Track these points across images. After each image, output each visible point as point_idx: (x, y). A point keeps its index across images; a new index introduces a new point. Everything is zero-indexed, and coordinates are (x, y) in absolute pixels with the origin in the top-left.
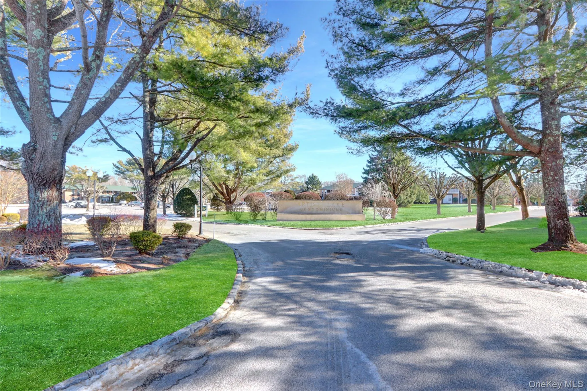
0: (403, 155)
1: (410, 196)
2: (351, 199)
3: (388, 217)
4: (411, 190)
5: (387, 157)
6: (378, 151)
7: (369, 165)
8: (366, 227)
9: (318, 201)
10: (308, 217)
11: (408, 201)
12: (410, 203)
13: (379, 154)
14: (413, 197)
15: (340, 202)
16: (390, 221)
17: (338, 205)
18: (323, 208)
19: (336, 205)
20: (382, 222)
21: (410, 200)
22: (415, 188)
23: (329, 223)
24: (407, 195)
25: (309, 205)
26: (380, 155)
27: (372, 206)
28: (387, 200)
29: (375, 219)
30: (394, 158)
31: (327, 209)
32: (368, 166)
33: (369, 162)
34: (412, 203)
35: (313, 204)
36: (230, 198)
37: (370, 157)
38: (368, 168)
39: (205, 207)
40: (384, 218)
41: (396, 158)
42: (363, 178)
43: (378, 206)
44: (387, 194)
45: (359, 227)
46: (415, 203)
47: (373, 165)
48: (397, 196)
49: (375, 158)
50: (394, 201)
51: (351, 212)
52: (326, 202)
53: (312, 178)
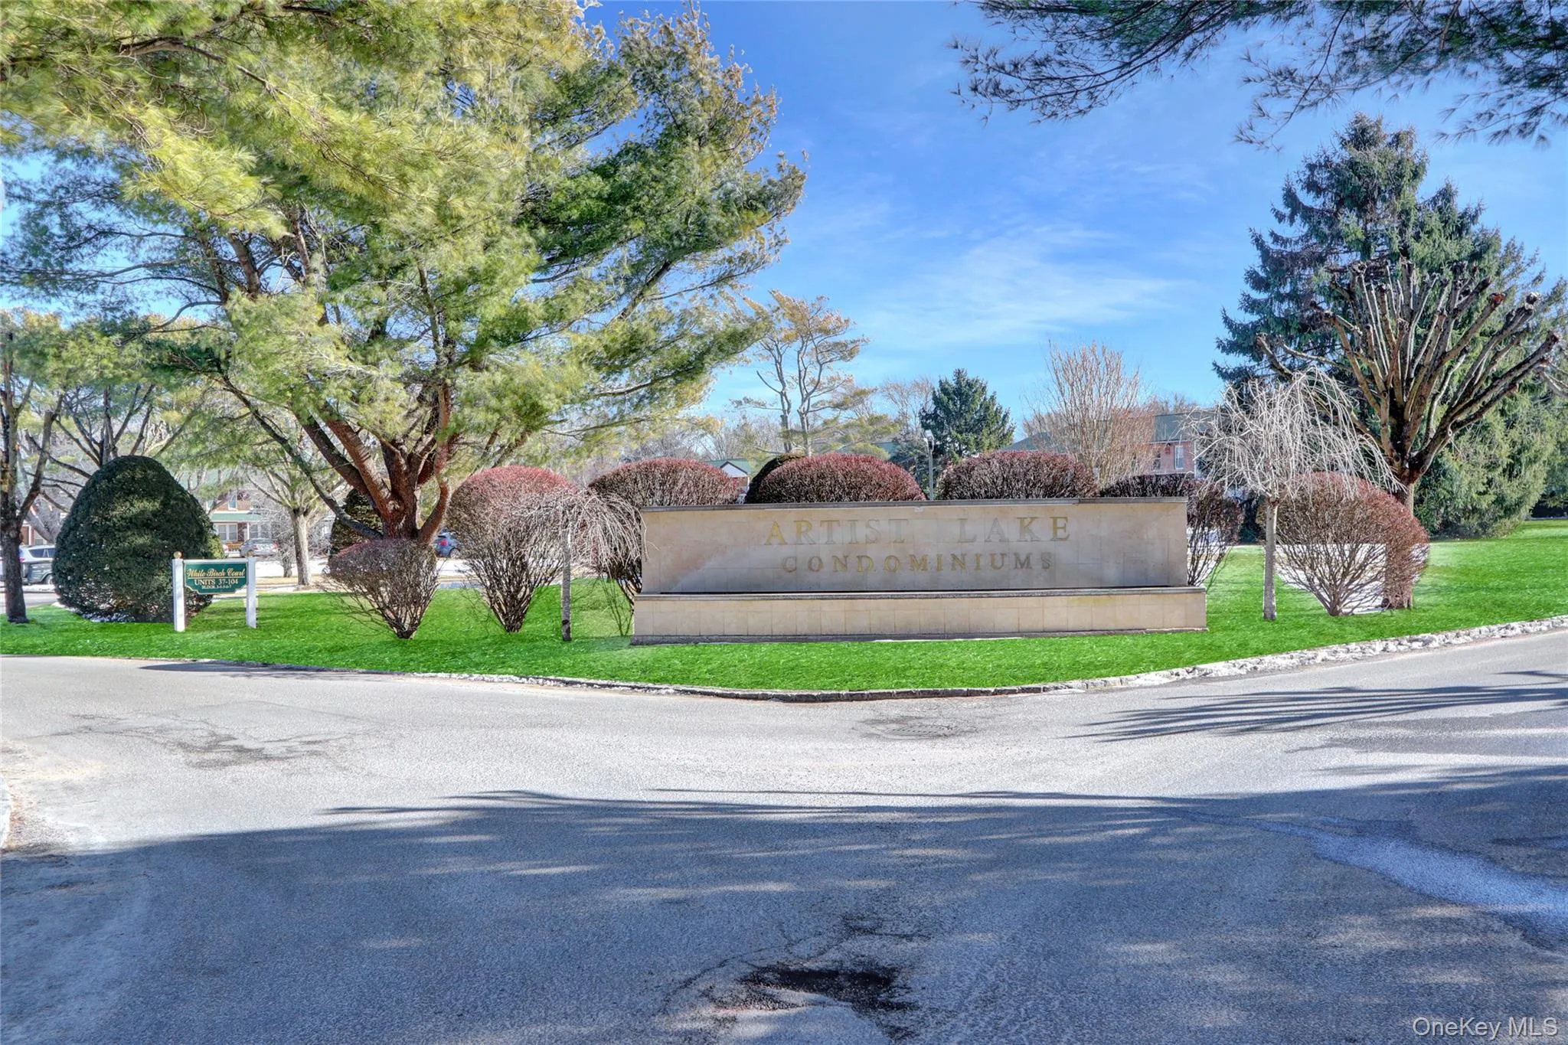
0: (1460, 230)
1: (1510, 472)
2: (1119, 491)
3: (1363, 602)
4: (1514, 434)
5: (1366, 250)
6: (1308, 213)
7: (1262, 296)
8: (1205, 677)
9: (902, 511)
10: (832, 613)
11: (1500, 500)
12: (1509, 511)
13: (1314, 231)
14: (1527, 475)
15: (1042, 512)
16: (1371, 629)
17: (1024, 528)
18: (931, 553)
19: (1011, 531)
20: (1321, 639)
21: (1511, 491)
22: (1537, 425)
23: (953, 654)
24: (1491, 466)
25: (842, 535)
26: (1323, 239)
27: (1251, 532)
28: (1350, 487)
29: (1269, 617)
30: (1405, 252)
31: (958, 561)
32: (1252, 306)
33: (1258, 283)
34: (1525, 511)
35: (862, 532)
36: (408, 508)
37: (1265, 253)
38: (1249, 318)
39: (242, 567)
40: (1333, 612)
41: (1417, 248)
42: (1224, 375)
43: (1289, 534)
44: (1348, 448)
45: (1155, 678)
46: (1541, 511)
47: (1281, 298)
48: (1417, 464)
49: (1294, 257)
50: (1400, 496)
51: (1112, 573)
52: (953, 511)
53: (958, 392)
